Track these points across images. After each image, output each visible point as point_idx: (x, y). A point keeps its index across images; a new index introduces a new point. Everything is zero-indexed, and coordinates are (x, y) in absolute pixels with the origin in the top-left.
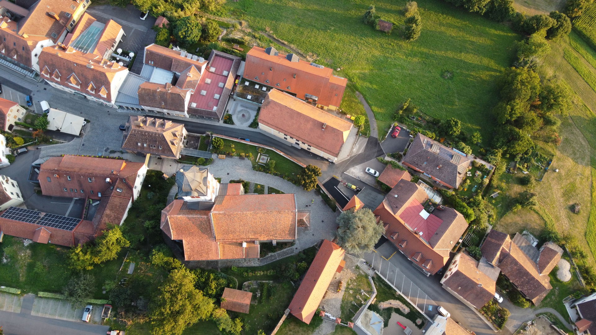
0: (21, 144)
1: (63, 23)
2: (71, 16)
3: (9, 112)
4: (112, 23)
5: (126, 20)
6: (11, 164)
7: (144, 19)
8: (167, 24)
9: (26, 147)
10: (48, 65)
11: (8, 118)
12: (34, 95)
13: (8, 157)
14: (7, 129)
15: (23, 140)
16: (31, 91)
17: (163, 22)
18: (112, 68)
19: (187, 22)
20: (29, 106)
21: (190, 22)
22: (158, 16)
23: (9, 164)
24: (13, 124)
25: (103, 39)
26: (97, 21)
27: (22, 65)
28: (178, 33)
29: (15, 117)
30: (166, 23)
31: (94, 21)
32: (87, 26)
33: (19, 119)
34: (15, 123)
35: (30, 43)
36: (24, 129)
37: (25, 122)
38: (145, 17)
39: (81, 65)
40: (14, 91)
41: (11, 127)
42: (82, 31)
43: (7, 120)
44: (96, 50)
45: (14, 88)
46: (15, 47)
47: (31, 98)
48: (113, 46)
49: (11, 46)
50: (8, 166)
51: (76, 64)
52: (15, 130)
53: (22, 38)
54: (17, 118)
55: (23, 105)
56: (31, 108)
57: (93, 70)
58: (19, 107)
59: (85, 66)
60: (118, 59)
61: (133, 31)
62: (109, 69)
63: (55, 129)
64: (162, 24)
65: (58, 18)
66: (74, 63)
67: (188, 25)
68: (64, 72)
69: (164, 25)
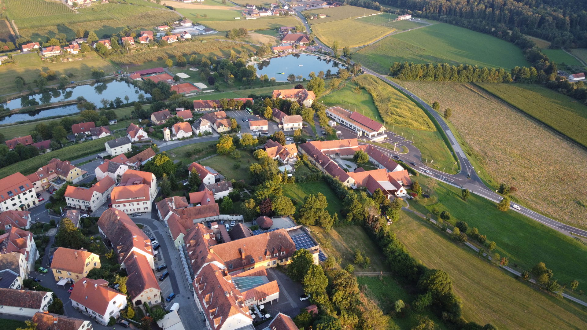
0: (129, 317)
1: (244, 263)
2: (254, 264)
3: (148, 290)
4: (275, 283)
5: (289, 293)
6: (107, 326)
7: (302, 299)
8: (315, 314)
9: (130, 322)
10: (204, 277)
11: (143, 293)
12: (178, 296)
13: (112, 319)
14: (134, 301)
15: (133, 315)
16: (179, 292)
17: (313, 309)
18: (241, 309)
19: (331, 320)
20: (167, 300)
21: (334, 322)
22: (314, 304)
23: (107, 324)
24: (143, 302)
25: (258, 289)
26: (267, 277)
27: (192, 270)
28: (317, 325)
29: (149, 298)
30: (315, 312)
31: (264, 275)
32: (257, 274)
33: (150, 303)
34: (145, 302)
35: (209, 257)
36: (144, 311)
37: (151, 308)
38: (303, 299)
39: (222, 289)
40: (170, 285)
41: (139, 302)
42: (250, 275)
43: (142, 294)
44: (245, 292)
45: (172, 284)
46: (199, 254)
47: (173, 297)
48: (261, 301)
49: (198, 252)
50: (104, 326)
51: (220, 286)
52: (139, 308)
53: (208, 250)
54: (149, 301)
55: (164, 295)
56: (166, 304)
57: (226, 298)
58: (158, 293)
59: (224, 292)
60: (255, 312)
61: (287, 302)
62: (239, 307)
63: (160, 326)
64: (310, 310)
65: (243, 257)
66: (220, 285)
67: (331, 323)
68: (209, 288)
69: (311, 312)
